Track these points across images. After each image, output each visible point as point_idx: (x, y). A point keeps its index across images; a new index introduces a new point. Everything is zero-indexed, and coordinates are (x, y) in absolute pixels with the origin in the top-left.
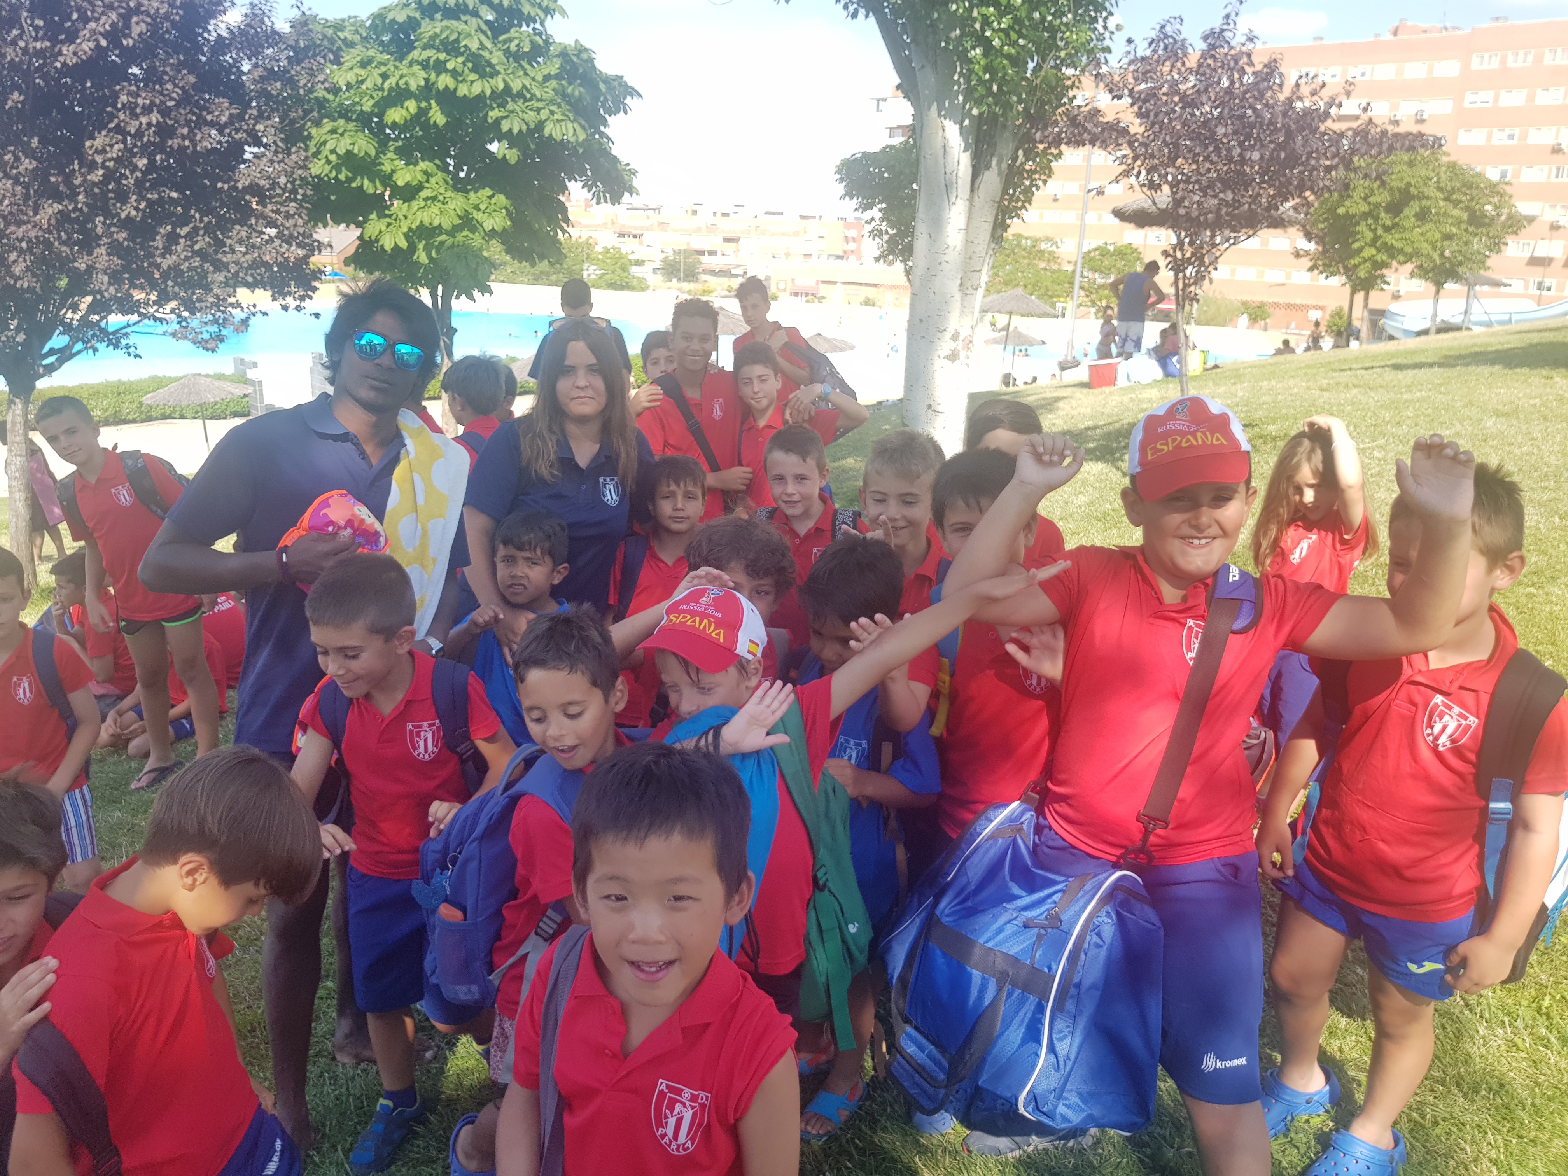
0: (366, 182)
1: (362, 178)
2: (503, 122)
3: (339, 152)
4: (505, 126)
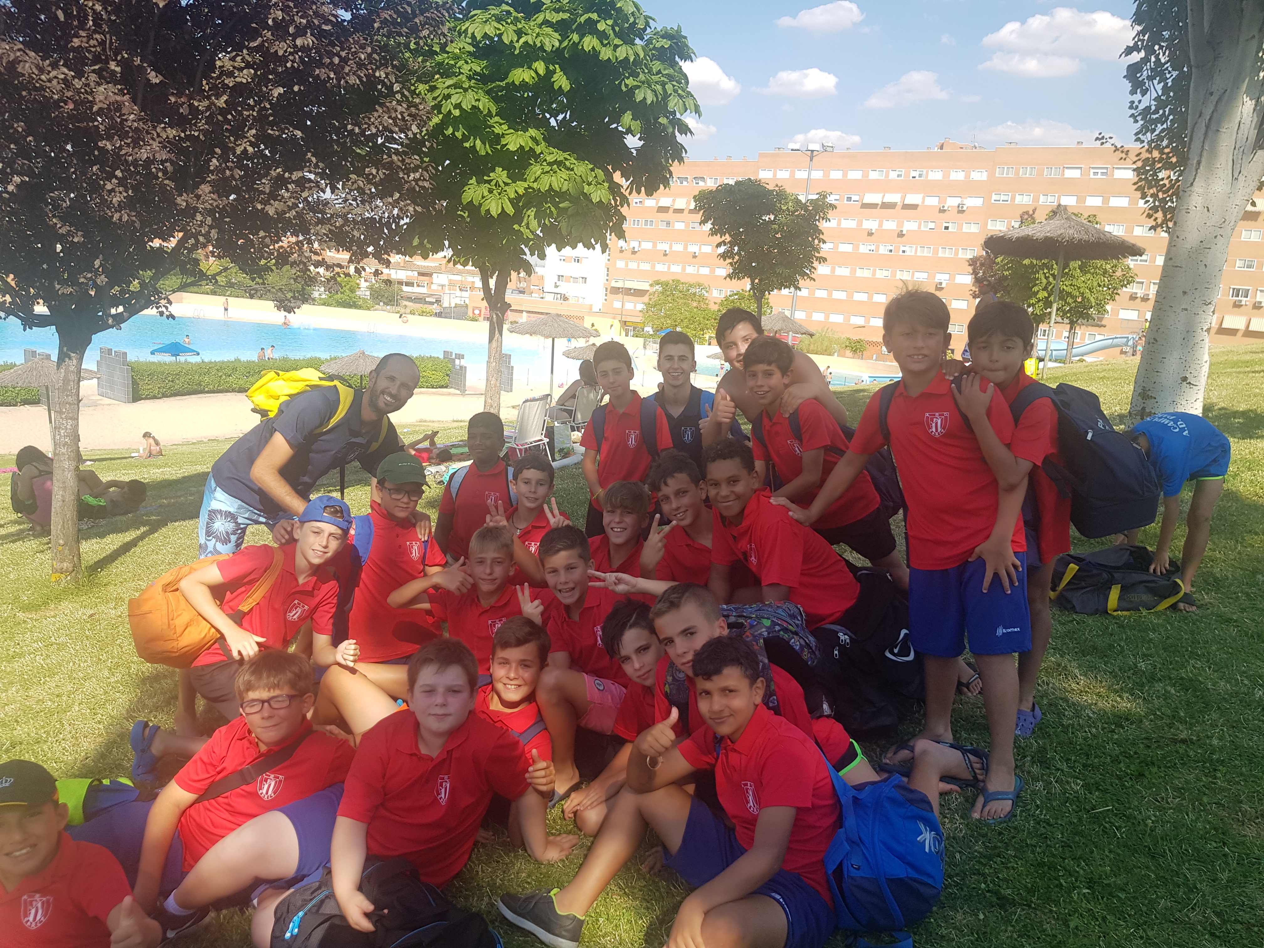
0: (478, 143)
1: (475, 139)
2: (637, 91)
3: (464, 107)
4: (639, 96)
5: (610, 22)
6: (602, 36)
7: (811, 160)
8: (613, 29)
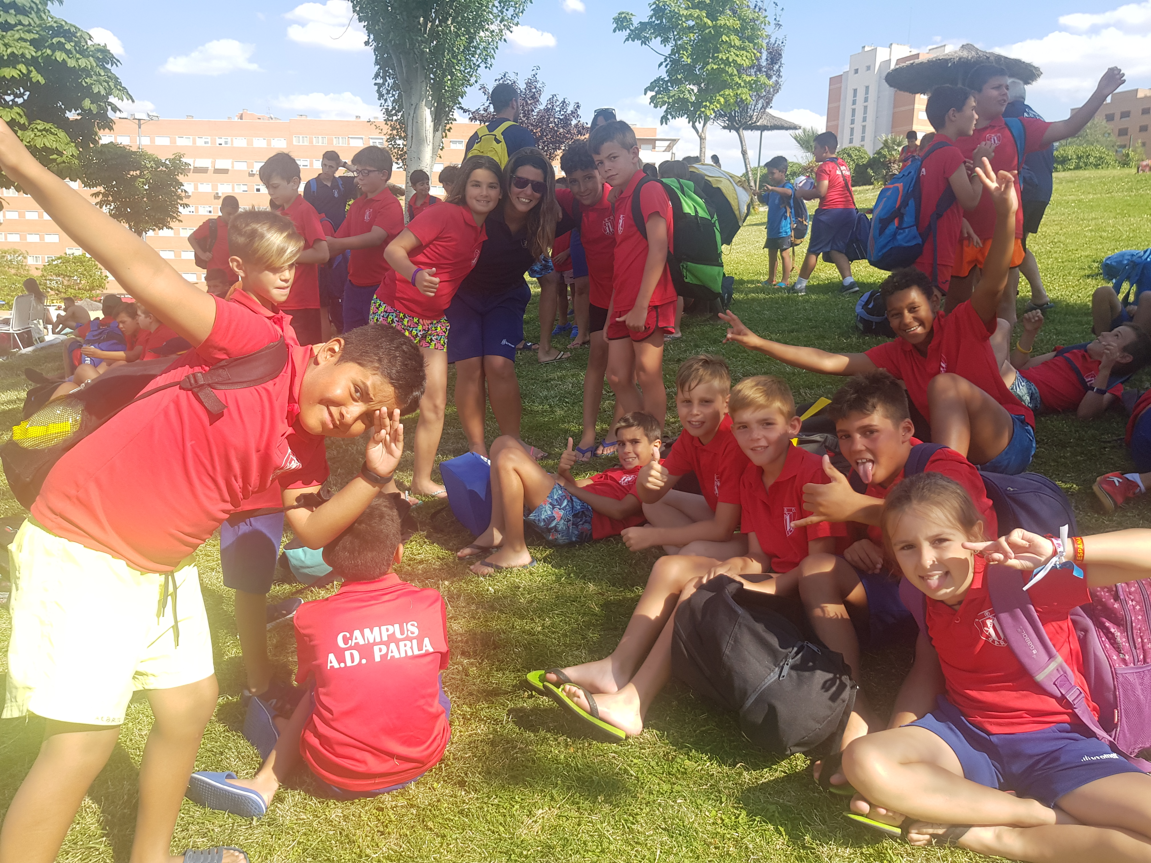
5: (73, 44)
6: (68, 52)
7: (140, 127)
8: (75, 49)
